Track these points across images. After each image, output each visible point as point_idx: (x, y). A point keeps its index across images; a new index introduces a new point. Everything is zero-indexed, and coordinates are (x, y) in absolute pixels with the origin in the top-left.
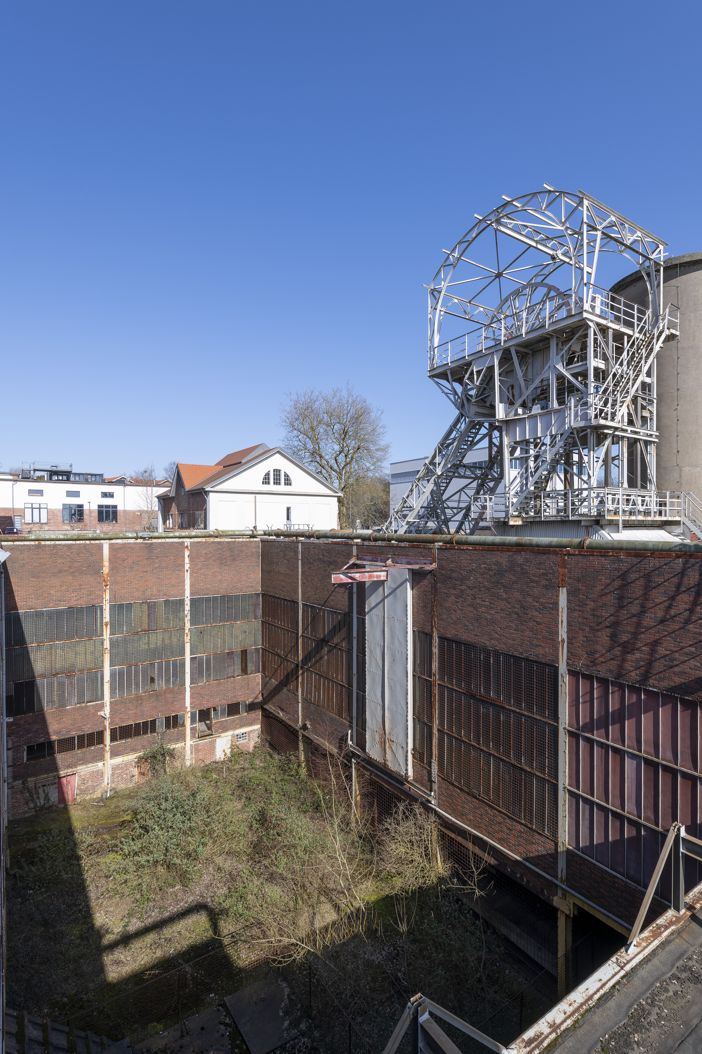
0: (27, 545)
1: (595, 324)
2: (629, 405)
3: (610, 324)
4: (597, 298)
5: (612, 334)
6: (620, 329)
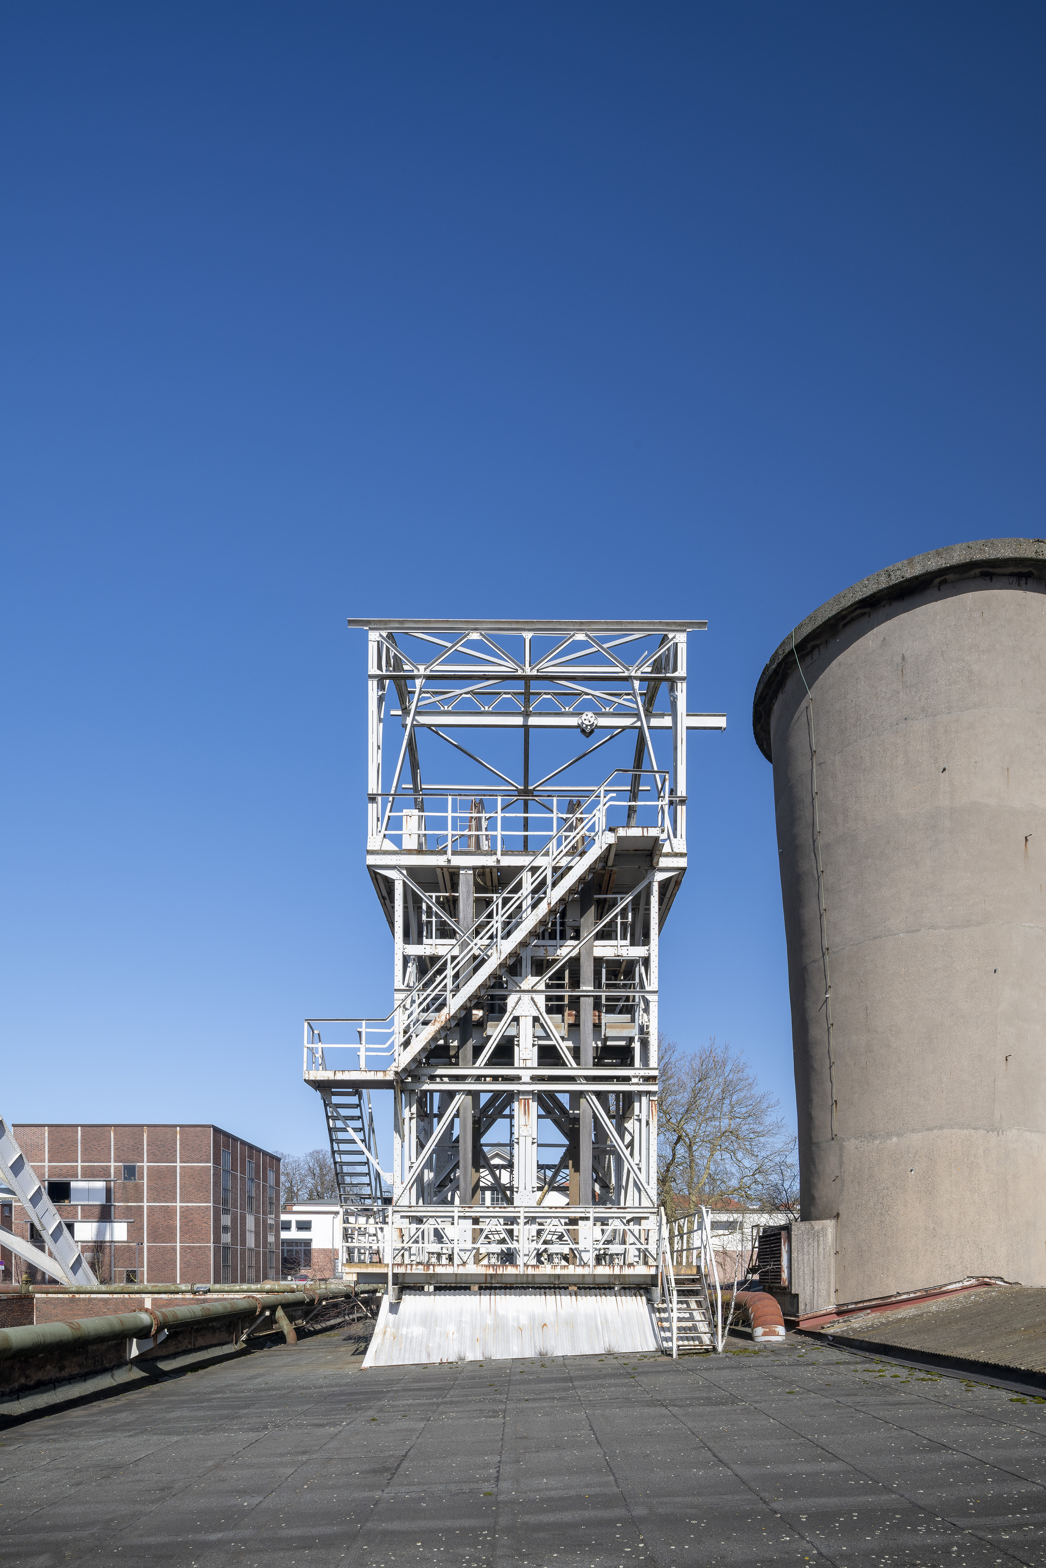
0: (61, 1298)
1: (405, 872)
2: (542, 1021)
3: (458, 861)
4: (404, 818)
5: (471, 879)
6: (498, 861)
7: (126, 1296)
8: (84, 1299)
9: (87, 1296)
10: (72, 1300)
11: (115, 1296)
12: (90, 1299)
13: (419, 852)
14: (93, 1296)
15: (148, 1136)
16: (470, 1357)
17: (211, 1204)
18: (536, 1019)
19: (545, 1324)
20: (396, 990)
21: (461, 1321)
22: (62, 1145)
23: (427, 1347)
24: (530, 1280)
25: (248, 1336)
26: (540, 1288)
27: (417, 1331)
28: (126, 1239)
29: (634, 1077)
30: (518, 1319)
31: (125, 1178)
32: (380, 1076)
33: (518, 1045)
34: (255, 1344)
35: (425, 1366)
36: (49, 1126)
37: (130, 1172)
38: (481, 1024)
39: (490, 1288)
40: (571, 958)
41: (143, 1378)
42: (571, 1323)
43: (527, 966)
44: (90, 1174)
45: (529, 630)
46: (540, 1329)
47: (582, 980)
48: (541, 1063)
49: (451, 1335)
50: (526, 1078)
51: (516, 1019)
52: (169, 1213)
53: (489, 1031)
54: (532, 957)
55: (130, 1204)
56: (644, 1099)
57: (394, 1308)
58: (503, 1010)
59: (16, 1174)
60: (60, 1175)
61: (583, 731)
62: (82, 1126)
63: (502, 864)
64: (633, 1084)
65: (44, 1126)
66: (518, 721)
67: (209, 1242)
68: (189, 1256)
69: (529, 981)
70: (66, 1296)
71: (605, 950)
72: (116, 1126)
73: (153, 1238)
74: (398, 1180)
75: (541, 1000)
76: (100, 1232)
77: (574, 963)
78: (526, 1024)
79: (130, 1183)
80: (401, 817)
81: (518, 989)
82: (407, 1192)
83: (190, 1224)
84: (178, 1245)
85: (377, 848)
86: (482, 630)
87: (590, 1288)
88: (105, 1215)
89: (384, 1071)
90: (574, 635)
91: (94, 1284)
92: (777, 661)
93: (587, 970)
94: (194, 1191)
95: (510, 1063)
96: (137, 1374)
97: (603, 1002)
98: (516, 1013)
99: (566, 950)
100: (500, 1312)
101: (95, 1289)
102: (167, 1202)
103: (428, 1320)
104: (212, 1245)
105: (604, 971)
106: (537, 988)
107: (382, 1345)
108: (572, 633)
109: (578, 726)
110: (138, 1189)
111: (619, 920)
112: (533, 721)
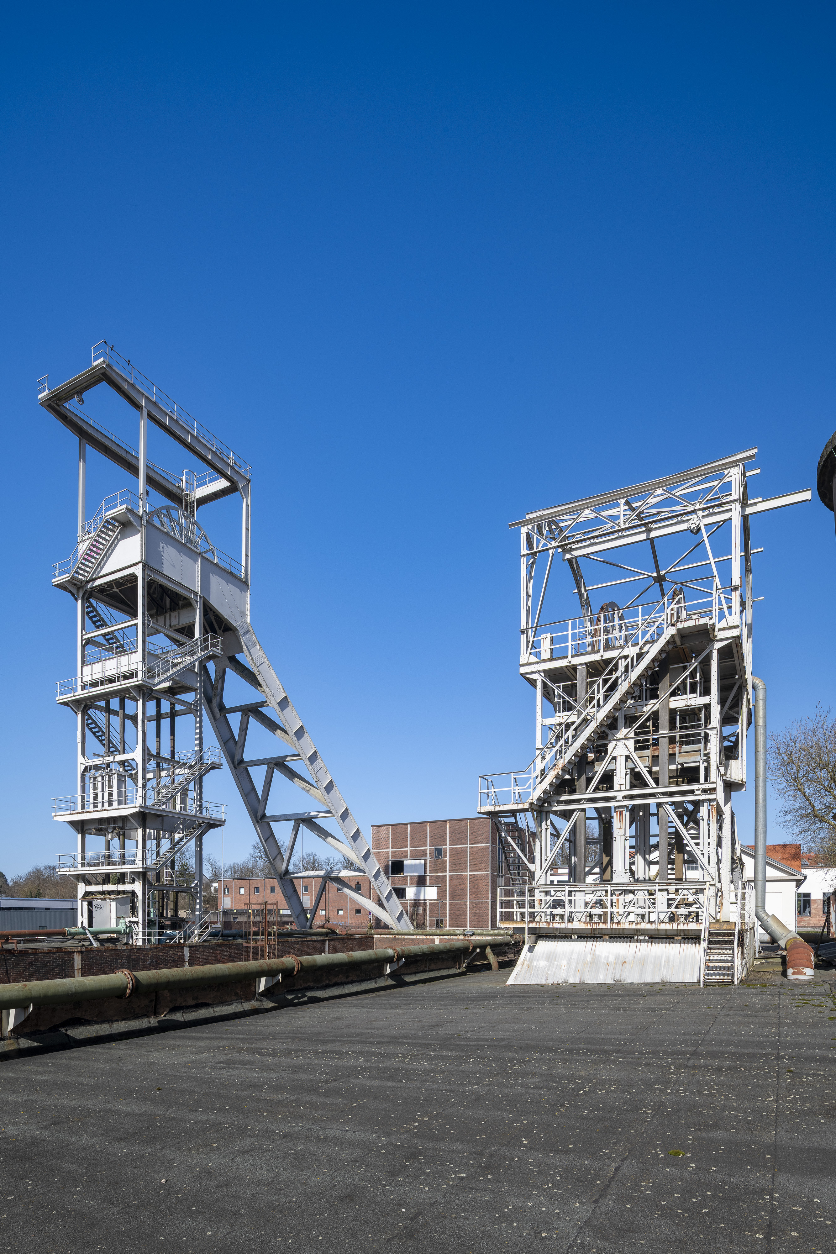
1: (542, 674)
2: (631, 756)
3: (576, 661)
4: (542, 640)
5: (585, 671)
6: (602, 656)
7: (424, 937)
8: (401, 939)
9: (403, 936)
10: (394, 939)
11: (418, 937)
12: (404, 939)
13: (551, 659)
14: (406, 937)
15: (450, 827)
16: (571, 981)
17: (489, 873)
18: (627, 757)
19: (625, 962)
20: (537, 749)
21: (571, 958)
22: (399, 837)
23: (547, 973)
24: (621, 932)
25: (468, 964)
26: (627, 937)
27: (542, 963)
28: (436, 898)
29: (697, 790)
30: (608, 957)
31: (436, 857)
32: (521, 807)
33: (616, 775)
34: (472, 969)
35: (542, 985)
36: (392, 825)
37: (439, 853)
38: (592, 764)
39: (594, 937)
40: (653, 712)
41: (393, 985)
42: (643, 962)
43: (621, 721)
44: (415, 856)
45: (622, 498)
46: (621, 964)
47: (660, 727)
48: (633, 786)
49: (563, 967)
50: (619, 798)
51: (614, 758)
52: (463, 879)
53: (596, 769)
54: (625, 716)
55: (438, 874)
56: (706, 804)
57: (531, 949)
58: (606, 752)
59: (366, 861)
60: (397, 857)
61: (692, 531)
62: (410, 824)
63: (604, 658)
64: (696, 795)
65: (389, 825)
66: (643, 536)
67: (488, 899)
68: (475, 909)
69: (623, 732)
70: (391, 936)
71: (679, 703)
72: (430, 822)
73: (452, 897)
74: (538, 868)
75: (631, 744)
76: (417, 894)
77: (655, 716)
78: (621, 761)
79: (439, 860)
80: (540, 640)
81: (615, 738)
82: (544, 876)
83: (476, 887)
84: (468, 901)
85: (526, 662)
86: (592, 507)
87: (663, 938)
88: (421, 882)
89: (523, 803)
90: (654, 492)
91: (411, 928)
92: (823, 460)
93: (664, 719)
94: (478, 864)
95: (611, 788)
96: (391, 982)
97: (678, 739)
98: (614, 755)
99: (650, 706)
100: (597, 953)
101: (412, 932)
102: (461, 872)
103: (550, 957)
104: (490, 901)
105: (678, 717)
106: (628, 736)
107: (520, 971)
108: (653, 491)
109: (688, 529)
110: (444, 864)
111: (688, 681)
112: (653, 534)
